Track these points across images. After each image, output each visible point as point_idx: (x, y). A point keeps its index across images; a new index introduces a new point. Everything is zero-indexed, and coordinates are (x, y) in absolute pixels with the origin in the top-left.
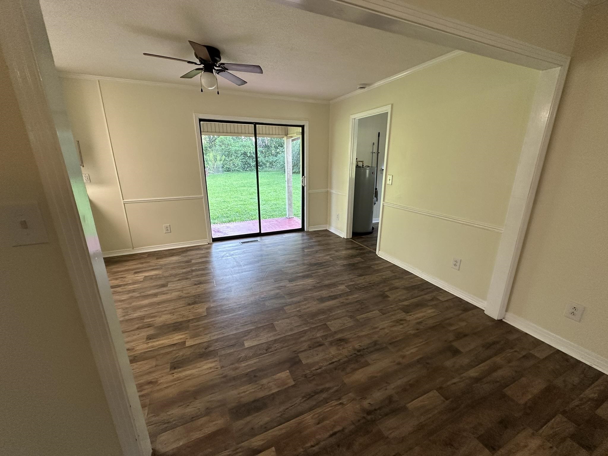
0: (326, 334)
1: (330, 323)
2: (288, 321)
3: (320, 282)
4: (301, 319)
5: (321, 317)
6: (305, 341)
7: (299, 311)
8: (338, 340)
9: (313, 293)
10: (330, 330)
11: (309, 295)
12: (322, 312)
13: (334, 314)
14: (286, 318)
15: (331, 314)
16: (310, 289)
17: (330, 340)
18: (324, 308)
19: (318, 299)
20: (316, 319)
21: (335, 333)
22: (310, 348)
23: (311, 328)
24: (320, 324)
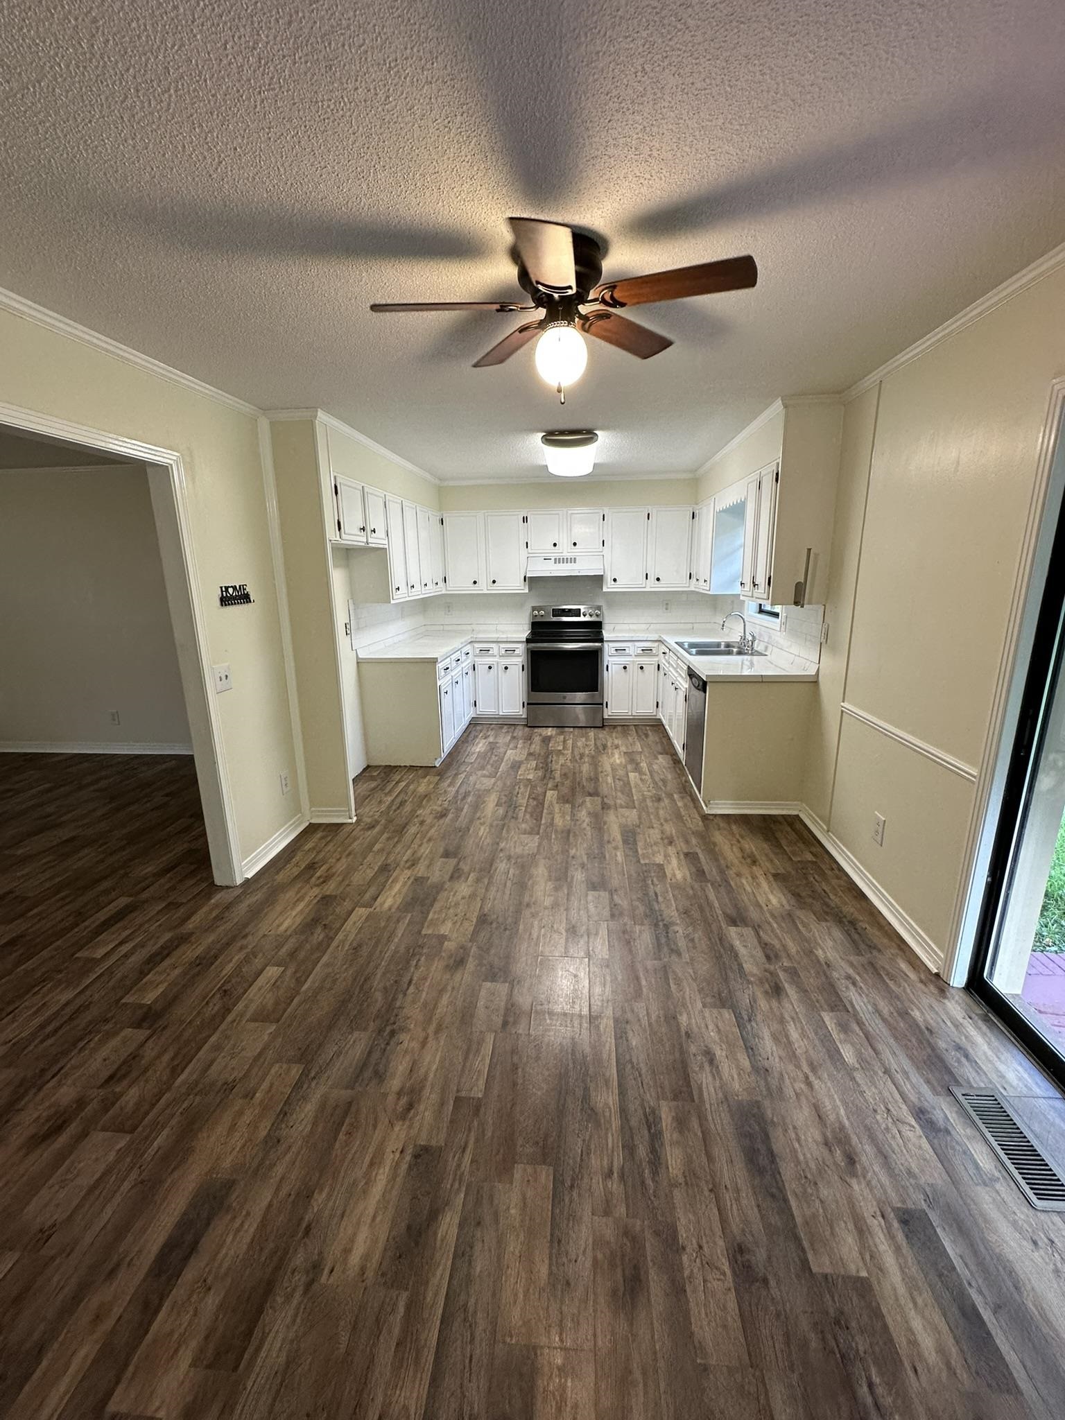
0: (111, 1112)
1: (118, 1147)
2: (250, 1053)
3: (316, 1286)
4: (220, 1083)
5: (161, 1140)
6: (158, 1056)
7: (249, 1095)
8: (64, 1122)
9: (278, 1189)
10: (104, 1129)
11: (279, 1170)
12: (178, 1153)
13: (126, 1185)
14: (260, 1054)
15: (133, 1176)
16: (309, 1197)
17: (89, 1108)
18: (176, 1175)
19: (230, 1185)
20: (174, 1122)
21: (84, 1135)
22: (135, 1056)
23: (168, 1089)
24: (149, 1117)
